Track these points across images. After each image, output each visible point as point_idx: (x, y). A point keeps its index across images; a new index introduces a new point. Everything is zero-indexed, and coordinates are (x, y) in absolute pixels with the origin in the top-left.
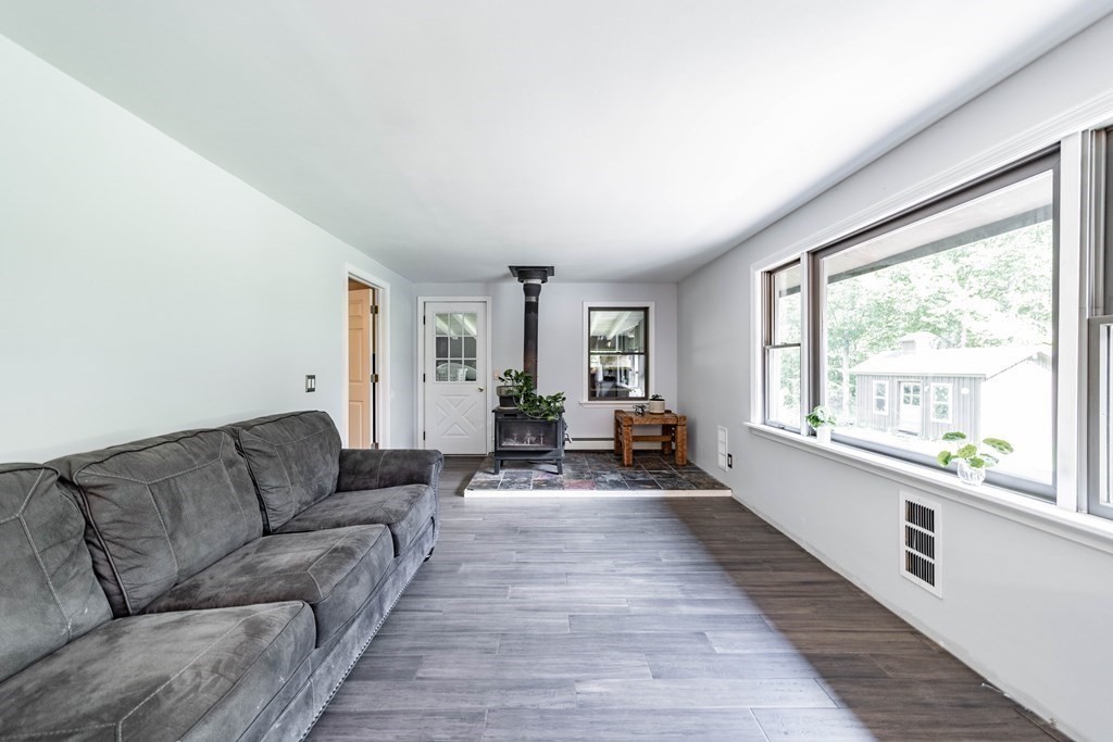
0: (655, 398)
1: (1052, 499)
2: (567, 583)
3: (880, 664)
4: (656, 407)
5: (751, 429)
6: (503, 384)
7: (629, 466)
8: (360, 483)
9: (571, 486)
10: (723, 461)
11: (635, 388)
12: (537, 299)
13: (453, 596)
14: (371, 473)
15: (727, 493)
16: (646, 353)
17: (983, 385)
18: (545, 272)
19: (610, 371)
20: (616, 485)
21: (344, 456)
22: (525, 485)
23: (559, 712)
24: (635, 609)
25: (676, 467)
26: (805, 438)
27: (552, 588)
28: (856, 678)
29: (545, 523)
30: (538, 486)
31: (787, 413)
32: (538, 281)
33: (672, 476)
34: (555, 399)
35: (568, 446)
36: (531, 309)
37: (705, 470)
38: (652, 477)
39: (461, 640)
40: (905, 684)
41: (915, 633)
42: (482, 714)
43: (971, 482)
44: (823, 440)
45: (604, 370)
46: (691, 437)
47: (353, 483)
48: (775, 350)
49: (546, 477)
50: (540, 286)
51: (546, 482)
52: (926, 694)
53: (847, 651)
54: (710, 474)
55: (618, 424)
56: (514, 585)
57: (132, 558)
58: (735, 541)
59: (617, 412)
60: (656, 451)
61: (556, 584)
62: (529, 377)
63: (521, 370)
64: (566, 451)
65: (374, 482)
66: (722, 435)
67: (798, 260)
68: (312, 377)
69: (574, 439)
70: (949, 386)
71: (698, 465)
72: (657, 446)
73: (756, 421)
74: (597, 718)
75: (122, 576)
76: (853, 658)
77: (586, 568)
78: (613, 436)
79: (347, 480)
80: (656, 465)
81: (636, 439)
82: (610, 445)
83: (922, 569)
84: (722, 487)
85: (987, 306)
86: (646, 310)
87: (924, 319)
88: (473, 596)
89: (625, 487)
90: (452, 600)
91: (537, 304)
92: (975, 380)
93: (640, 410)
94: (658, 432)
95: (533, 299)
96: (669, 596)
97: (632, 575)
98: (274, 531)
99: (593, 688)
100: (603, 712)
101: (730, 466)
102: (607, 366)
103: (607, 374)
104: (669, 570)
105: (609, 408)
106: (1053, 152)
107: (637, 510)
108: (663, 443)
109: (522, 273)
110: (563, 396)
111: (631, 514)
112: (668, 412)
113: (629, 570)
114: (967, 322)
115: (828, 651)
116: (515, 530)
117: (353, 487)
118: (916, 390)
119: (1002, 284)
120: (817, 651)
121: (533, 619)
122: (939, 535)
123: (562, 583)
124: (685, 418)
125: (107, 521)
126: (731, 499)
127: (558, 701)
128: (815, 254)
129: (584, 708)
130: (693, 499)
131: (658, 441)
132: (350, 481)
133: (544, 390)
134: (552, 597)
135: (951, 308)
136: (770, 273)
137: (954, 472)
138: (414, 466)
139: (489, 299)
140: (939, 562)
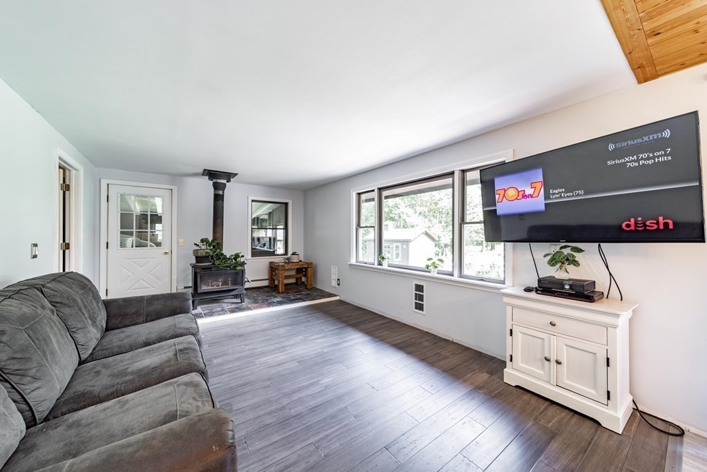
0: (296, 254)
1: (453, 275)
2: (286, 350)
3: (413, 340)
4: (295, 259)
5: (351, 265)
6: (197, 248)
7: (282, 292)
8: (127, 322)
9: (255, 308)
10: (334, 283)
12: (223, 193)
13: (224, 374)
14: (137, 314)
15: (337, 298)
16: (286, 228)
17: (410, 244)
18: (229, 176)
20: (280, 303)
21: (108, 304)
22: (223, 312)
23: (318, 392)
24: (325, 350)
25: (308, 290)
26: (376, 266)
27: (280, 354)
28: (408, 346)
29: (251, 329)
30: (232, 311)
31: (367, 256)
32: (225, 181)
33: (308, 294)
34: (237, 256)
35: (247, 285)
36: (218, 199)
37: (323, 289)
38: (299, 296)
39: (247, 389)
40: (420, 344)
41: (418, 329)
42: (284, 407)
43: (434, 274)
44: (385, 266)
46: (315, 273)
47: (120, 323)
48: (361, 229)
49: (234, 306)
50: (225, 184)
51: (237, 308)
52: (426, 344)
53: (403, 340)
54: (327, 291)
55: (271, 270)
56: (256, 359)
57: (32, 383)
58: (351, 316)
59: (271, 263)
60: (292, 283)
61: (280, 352)
63: (210, 239)
64: (246, 289)
65: (141, 319)
66: (334, 270)
67: (373, 190)
68: (35, 245)
69: (252, 281)
70: (400, 244)
71: (318, 287)
72: (293, 281)
73: (353, 261)
74: (335, 388)
75: (29, 396)
76: (406, 341)
77: (292, 342)
78: (266, 277)
79: (114, 322)
80: (295, 290)
81: (287, 277)
82: (266, 283)
83: (419, 307)
84: (335, 295)
85: (411, 211)
86: (286, 204)
87: (391, 215)
88: (235, 371)
89: (288, 303)
90: (223, 376)
91: (223, 195)
92: (407, 242)
93: (287, 261)
94: (293, 273)
95: (221, 192)
96: (337, 342)
97: (316, 339)
98: (86, 360)
99: (326, 381)
100: (336, 385)
101: (339, 285)
104: (330, 333)
105: (264, 262)
106: (453, 173)
107: (298, 313)
108: (297, 279)
109: (211, 174)
110: (241, 255)
111: (297, 315)
112: (301, 261)
113: (312, 338)
114: (404, 216)
115: (398, 342)
116: (234, 336)
117: (120, 325)
118: (389, 247)
119: (414, 202)
120: (395, 343)
121: (280, 368)
122: (425, 294)
123: (283, 351)
124: (312, 263)
125: (5, 359)
126: (340, 301)
127: (315, 389)
128: (380, 189)
129: (327, 387)
130: (323, 303)
131: (293, 278)
132: (118, 321)
133: (228, 251)
134: (282, 358)
135: (399, 211)
136: (359, 194)
137: (430, 272)
138: (176, 303)
139: (175, 189)
140: (424, 303)
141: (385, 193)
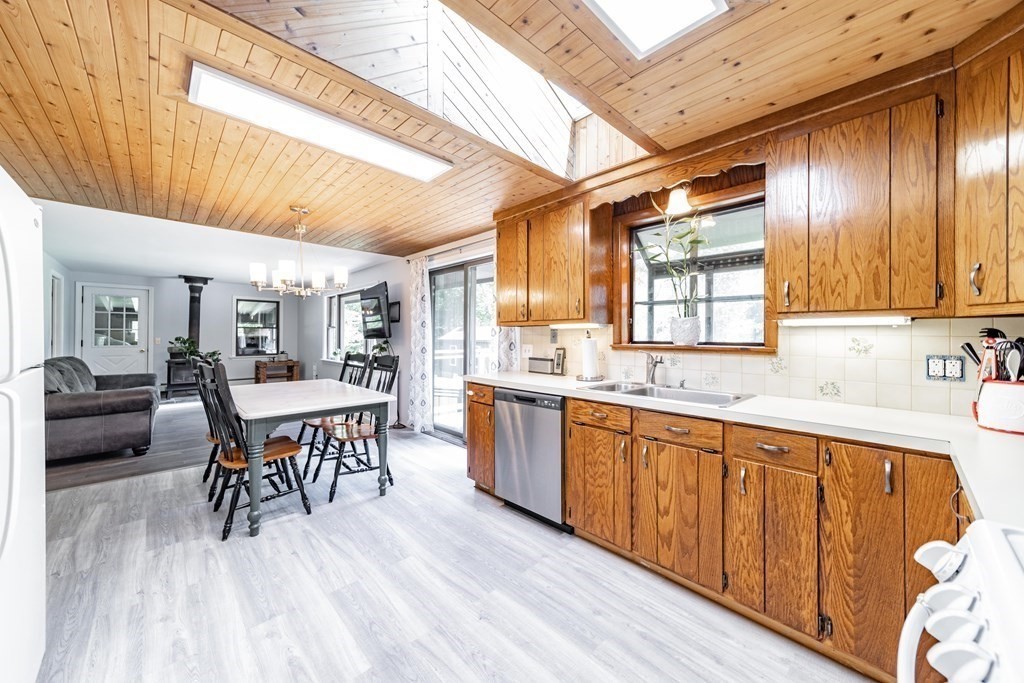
0: (282, 353)
4: (283, 358)
6: (172, 346)
11: (271, 348)
12: (199, 295)
16: (278, 328)
18: (205, 280)
19: (253, 338)
32: (200, 285)
34: (214, 353)
36: (195, 302)
45: (246, 338)
50: (201, 288)
55: (257, 368)
59: (256, 362)
62: (193, 340)
63: (186, 337)
66: (315, 367)
73: (325, 358)
78: (254, 376)
81: (269, 376)
86: (278, 303)
91: (199, 298)
93: (272, 360)
95: (197, 295)
102: (250, 335)
103: (249, 342)
105: (251, 361)
108: (288, 377)
109: (188, 279)
110: (219, 352)
112: (290, 360)
124: (298, 362)
131: (284, 376)
133: (204, 348)
136: (330, 298)
139: (152, 289)
141: (343, 299)
